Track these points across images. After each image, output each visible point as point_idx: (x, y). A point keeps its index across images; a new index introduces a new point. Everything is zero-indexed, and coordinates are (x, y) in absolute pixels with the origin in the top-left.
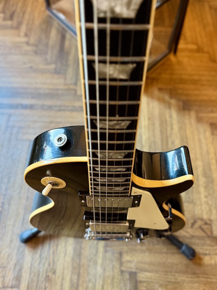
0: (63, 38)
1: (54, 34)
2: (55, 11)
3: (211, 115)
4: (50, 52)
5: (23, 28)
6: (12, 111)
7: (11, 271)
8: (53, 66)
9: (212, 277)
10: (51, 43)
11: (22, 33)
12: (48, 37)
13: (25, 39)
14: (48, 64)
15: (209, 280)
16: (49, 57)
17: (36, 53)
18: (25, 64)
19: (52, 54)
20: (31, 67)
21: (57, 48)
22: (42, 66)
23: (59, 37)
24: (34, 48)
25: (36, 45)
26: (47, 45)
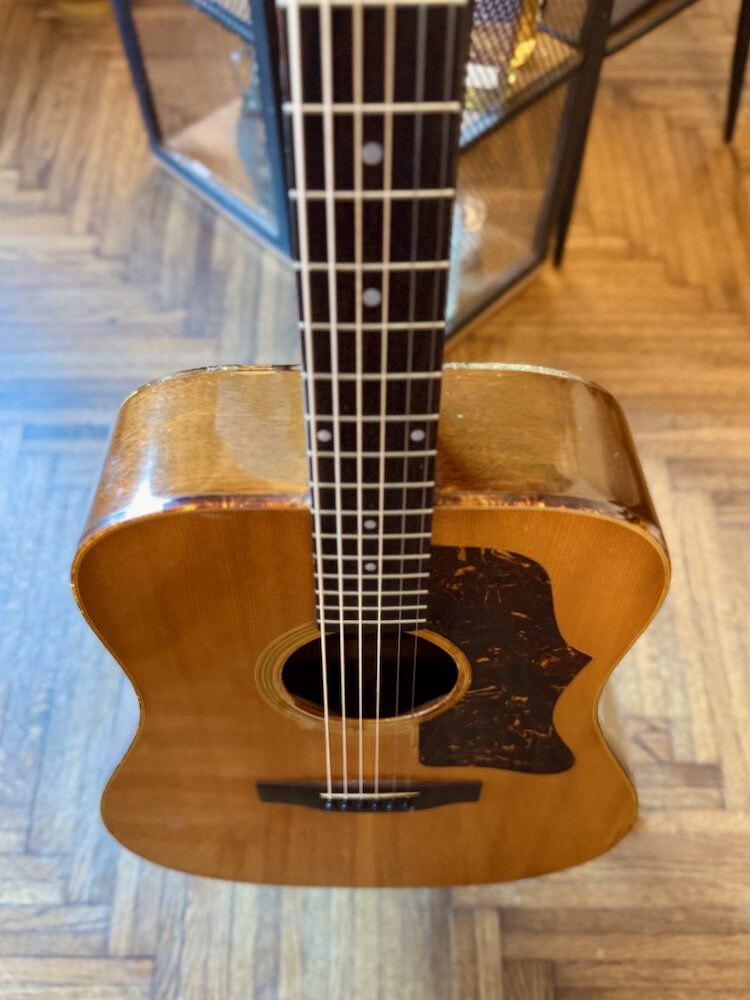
0: (207, 231)
1: (177, 221)
2: (177, 157)
3: (671, 436)
4: (166, 276)
5: (82, 211)
6: (63, 445)
7: (87, 864)
8: (179, 315)
9: (669, 865)
10: (169, 250)
11: (80, 226)
12: (159, 233)
13: (89, 242)
14: (163, 310)
15: (662, 874)
16: (164, 289)
17: (125, 279)
18: (93, 311)
19: (173, 280)
20: (112, 321)
21: (190, 261)
22: (146, 317)
23: (195, 231)
24: (119, 266)
25: (126, 259)
26: (157, 256)
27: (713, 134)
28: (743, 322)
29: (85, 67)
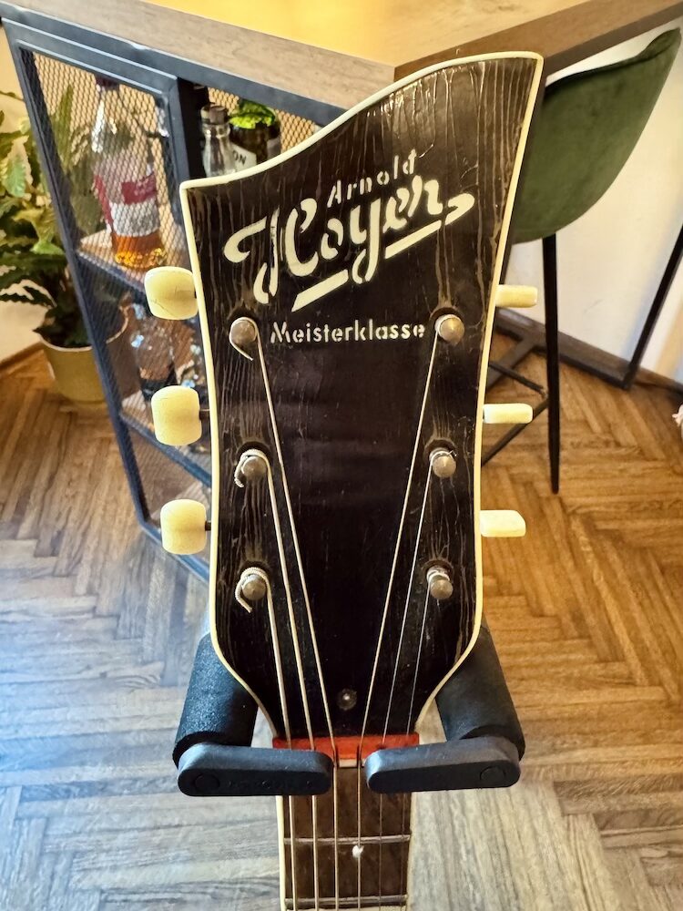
0: (181, 588)
1: (158, 577)
4: (149, 632)
5: (84, 572)
6: (56, 806)
8: (159, 665)
11: (81, 589)
13: (88, 602)
16: (147, 642)
19: (154, 634)
20: (103, 675)
21: (167, 615)
23: (172, 587)
26: (142, 611)
28: (591, 645)
29: (92, 451)
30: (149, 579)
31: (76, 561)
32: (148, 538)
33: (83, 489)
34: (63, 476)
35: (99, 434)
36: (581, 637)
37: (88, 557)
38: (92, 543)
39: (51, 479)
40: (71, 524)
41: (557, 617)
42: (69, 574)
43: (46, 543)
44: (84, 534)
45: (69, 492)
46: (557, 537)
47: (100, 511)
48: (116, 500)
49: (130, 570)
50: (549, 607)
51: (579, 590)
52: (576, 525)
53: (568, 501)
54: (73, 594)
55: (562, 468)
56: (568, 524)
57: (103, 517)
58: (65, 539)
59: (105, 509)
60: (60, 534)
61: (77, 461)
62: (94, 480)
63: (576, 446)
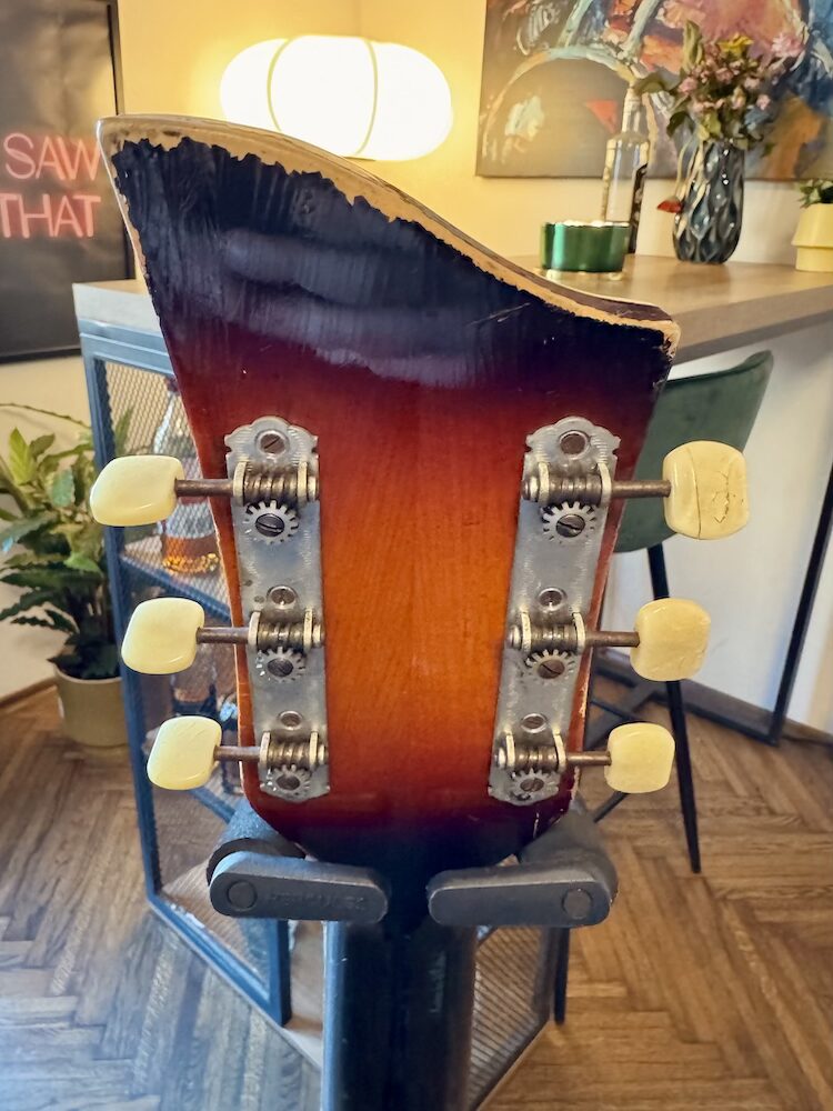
0: (194, 987)
1: (164, 975)
4: (143, 1048)
5: (66, 963)
17: (96, 1053)
24: (93, 1037)
27: (681, 864)
28: (770, 1089)
29: (97, 806)
30: (152, 975)
31: (57, 948)
32: (158, 919)
33: (79, 852)
34: (56, 836)
35: (108, 786)
36: (754, 1075)
37: (74, 941)
38: (81, 923)
39: (41, 839)
40: (57, 897)
41: (715, 1044)
42: (47, 965)
43: (21, 923)
44: (73, 912)
45: (61, 857)
46: (705, 931)
47: (98, 882)
48: (120, 868)
49: (128, 962)
50: (703, 1032)
51: (744, 1005)
52: (730, 916)
53: (715, 883)
54: (47, 994)
55: (703, 841)
56: (718, 914)
57: (101, 890)
58: (48, 917)
59: (104, 880)
60: (42, 910)
61: (77, 818)
62: (94, 843)
63: (718, 813)
